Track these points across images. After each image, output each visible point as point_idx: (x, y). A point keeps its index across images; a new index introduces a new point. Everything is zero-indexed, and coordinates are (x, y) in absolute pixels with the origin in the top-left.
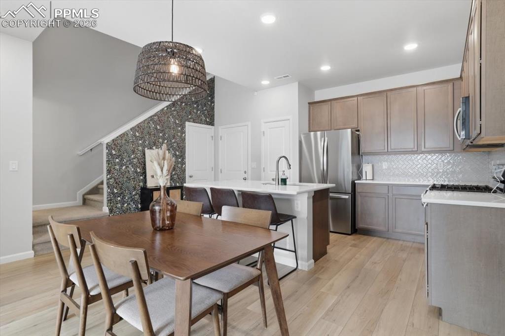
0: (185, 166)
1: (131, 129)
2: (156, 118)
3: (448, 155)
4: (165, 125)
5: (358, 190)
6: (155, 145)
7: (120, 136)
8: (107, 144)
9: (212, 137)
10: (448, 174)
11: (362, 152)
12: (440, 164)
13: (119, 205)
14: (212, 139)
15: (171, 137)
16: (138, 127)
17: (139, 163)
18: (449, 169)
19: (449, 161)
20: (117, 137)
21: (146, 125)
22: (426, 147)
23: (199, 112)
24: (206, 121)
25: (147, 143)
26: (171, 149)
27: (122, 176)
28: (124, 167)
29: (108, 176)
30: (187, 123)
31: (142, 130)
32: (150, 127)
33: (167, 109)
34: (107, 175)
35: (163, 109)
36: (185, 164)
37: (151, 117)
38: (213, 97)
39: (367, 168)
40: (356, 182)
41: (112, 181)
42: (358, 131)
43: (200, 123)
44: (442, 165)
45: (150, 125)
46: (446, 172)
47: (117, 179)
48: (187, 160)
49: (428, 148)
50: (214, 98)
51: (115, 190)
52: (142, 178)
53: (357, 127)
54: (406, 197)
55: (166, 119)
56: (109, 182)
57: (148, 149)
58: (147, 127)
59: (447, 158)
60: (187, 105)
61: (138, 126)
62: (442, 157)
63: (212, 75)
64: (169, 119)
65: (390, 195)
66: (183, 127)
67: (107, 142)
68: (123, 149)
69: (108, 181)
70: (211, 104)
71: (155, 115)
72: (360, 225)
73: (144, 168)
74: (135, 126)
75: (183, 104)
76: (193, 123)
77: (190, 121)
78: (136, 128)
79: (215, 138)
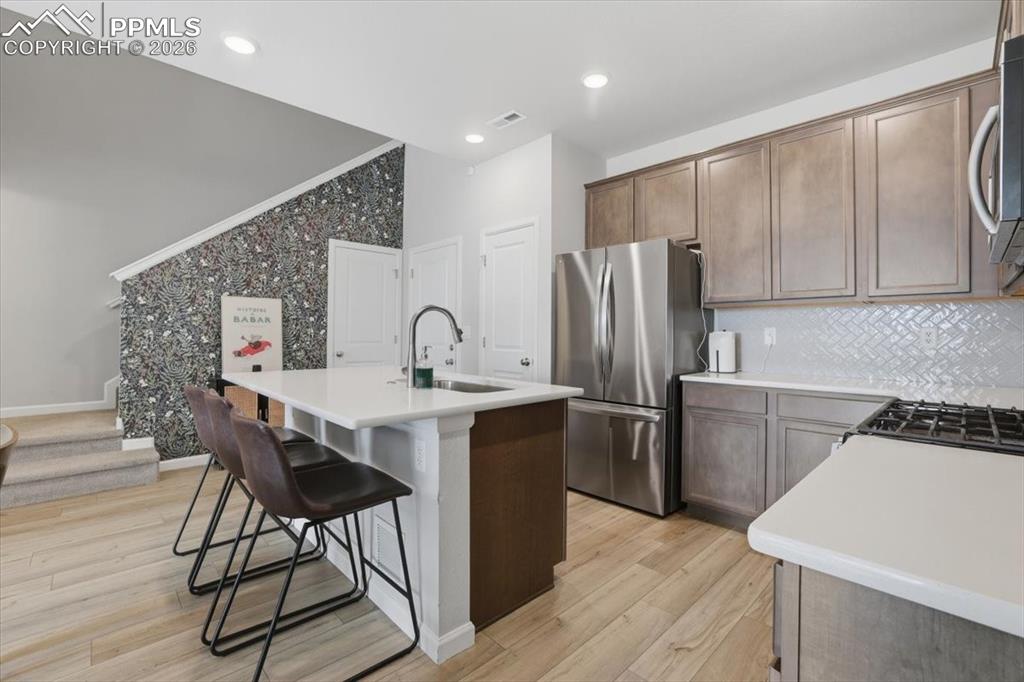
0: (325, 334)
1: (188, 252)
2: (253, 229)
3: (953, 307)
4: (277, 244)
5: (689, 399)
6: (248, 284)
7: (158, 266)
8: (124, 282)
9: (396, 271)
10: (951, 364)
11: (707, 301)
12: (929, 334)
13: (152, 414)
14: (397, 277)
15: (291, 269)
16: (207, 248)
17: (208, 324)
18: (955, 350)
19: (955, 326)
20: (152, 268)
21: (226, 244)
22: (881, 285)
23: (363, 218)
24: (382, 238)
25: (228, 281)
26: (290, 296)
27: (162, 351)
28: (166, 333)
29: (126, 352)
30: (332, 242)
31: (215, 254)
32: (236, 249)
33: (282, 210)
34: (123, 350)
35: (272, 210)
36: (325, 328)
37: (240, 226)
38: (399, 189)
39: (720, 344)
40: (682, 378)
41: (134, 362)
42: (697, 246)
43: (367, 242)
44: (933, 337)
45: (236, 243)
46: (945, 357)
47: (149, 357)
48: (330, 320)
49: (887, 288)
50: (402, 189)
51: (141, 381)
52: (212, 355)
53: (694, 236)
54: (817, 428)
55: (279, 232)
56: (128, 363)
57: (231, 294)
58: (229, 248)
59: (949, 316)
60: (333, 203)
61: (206, 245)
62: (934, 313)
63: (397, 141)
64: (287, 232)
65: (772, 418)
66: (322, 251)
67: (124, 279)
68: (164, 293)
69: (124, 362)
70: (395, 203)
71: (251, 223)
72: (692, 493)
73: (218, 336)
74: (199, 247)
75: (324, 201)
76: (348, 242)
77: (339, 238)
78: (202, 250)
79: (402, 274)
